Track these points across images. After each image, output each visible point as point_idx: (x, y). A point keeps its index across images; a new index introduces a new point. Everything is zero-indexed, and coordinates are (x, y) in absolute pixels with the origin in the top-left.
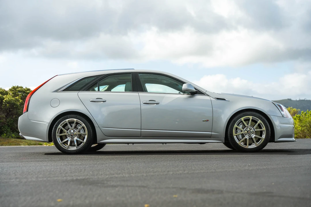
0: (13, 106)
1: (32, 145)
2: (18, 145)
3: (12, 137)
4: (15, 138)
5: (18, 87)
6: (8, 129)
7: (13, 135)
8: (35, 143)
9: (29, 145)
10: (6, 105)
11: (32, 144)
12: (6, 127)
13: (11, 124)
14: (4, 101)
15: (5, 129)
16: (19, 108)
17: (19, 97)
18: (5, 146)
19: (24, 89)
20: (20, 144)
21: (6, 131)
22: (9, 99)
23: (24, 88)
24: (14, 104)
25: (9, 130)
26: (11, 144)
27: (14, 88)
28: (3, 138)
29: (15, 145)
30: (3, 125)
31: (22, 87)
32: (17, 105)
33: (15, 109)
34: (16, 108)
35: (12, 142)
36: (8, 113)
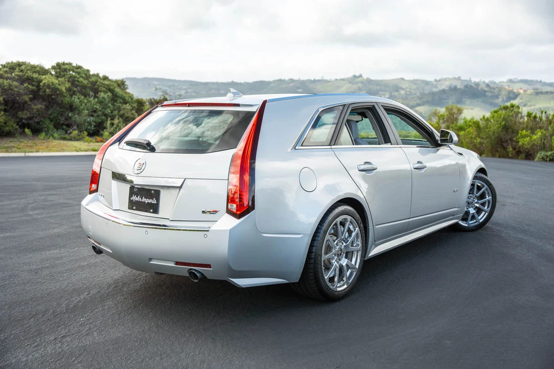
0: (56, 92)
1: (82, 151)
2: (60, 151)
3: (54, 138)
4: (58, 139)
5: (64, 64)
6: (50, 124)
7: (56, 135)
8: (87, 148)
9: (77, 151)
10: (45, 90)
11: (82, 149)
12: (47, 122)
13: (54, 118)
14: (41, 84)
15: (45, 126)
16: (65, 94)
17: (65, 79)
18: (42, 152)
19: (74, 67)
20: (63, 150)
21: (46, 127)
22: (48, 81)
23: (74, 65)
24: (58, 89)
25: (51, 126)
26: (51, 150)
27: (58, 64)
28: (42, 140)
29: (57, 151)
30: (42, 119)
31: (70, 64)
32: (61, 91)
33: (59, 96)
34: (60, 94)
35: (53, 147)
36: (50, 102)
